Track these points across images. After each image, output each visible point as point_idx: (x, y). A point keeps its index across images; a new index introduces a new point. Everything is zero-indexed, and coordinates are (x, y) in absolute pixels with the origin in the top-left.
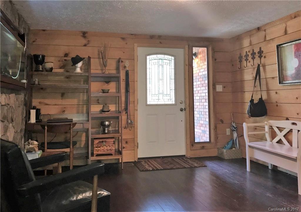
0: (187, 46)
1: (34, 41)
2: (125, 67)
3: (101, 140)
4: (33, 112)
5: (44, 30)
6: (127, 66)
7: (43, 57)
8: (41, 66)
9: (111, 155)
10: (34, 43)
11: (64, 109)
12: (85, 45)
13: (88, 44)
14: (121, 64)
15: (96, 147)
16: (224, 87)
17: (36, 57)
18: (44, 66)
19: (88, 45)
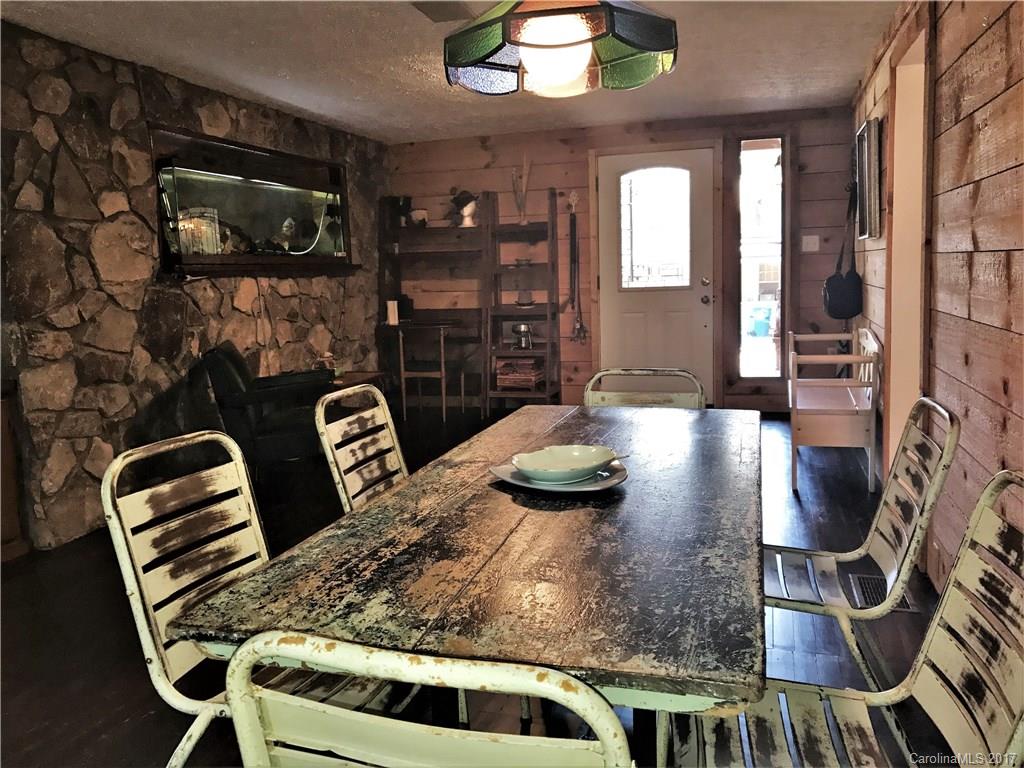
0: (721, 141)
1: (397, 169)
2: (569, 206)
3: (509, 361)
4: (392, 307)
5: (412, 144)
6: (573, 205)
7: (408, 200)
8: (403, 219)
9: (528, 390)
10: (398, 171)
11: (456, 299)
12: (487, 166)
13: (493, 162)
14: (560, 201)
15: (502, 374)
16: (826, 240)
17: (395, 200)
18: (410, 217)
19: (493, 165)
